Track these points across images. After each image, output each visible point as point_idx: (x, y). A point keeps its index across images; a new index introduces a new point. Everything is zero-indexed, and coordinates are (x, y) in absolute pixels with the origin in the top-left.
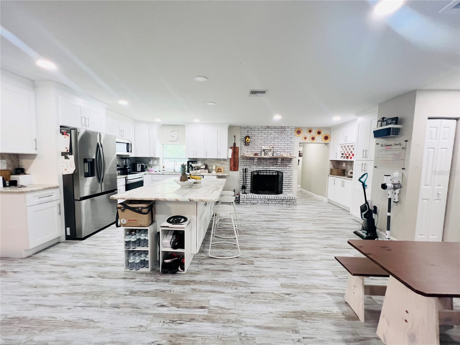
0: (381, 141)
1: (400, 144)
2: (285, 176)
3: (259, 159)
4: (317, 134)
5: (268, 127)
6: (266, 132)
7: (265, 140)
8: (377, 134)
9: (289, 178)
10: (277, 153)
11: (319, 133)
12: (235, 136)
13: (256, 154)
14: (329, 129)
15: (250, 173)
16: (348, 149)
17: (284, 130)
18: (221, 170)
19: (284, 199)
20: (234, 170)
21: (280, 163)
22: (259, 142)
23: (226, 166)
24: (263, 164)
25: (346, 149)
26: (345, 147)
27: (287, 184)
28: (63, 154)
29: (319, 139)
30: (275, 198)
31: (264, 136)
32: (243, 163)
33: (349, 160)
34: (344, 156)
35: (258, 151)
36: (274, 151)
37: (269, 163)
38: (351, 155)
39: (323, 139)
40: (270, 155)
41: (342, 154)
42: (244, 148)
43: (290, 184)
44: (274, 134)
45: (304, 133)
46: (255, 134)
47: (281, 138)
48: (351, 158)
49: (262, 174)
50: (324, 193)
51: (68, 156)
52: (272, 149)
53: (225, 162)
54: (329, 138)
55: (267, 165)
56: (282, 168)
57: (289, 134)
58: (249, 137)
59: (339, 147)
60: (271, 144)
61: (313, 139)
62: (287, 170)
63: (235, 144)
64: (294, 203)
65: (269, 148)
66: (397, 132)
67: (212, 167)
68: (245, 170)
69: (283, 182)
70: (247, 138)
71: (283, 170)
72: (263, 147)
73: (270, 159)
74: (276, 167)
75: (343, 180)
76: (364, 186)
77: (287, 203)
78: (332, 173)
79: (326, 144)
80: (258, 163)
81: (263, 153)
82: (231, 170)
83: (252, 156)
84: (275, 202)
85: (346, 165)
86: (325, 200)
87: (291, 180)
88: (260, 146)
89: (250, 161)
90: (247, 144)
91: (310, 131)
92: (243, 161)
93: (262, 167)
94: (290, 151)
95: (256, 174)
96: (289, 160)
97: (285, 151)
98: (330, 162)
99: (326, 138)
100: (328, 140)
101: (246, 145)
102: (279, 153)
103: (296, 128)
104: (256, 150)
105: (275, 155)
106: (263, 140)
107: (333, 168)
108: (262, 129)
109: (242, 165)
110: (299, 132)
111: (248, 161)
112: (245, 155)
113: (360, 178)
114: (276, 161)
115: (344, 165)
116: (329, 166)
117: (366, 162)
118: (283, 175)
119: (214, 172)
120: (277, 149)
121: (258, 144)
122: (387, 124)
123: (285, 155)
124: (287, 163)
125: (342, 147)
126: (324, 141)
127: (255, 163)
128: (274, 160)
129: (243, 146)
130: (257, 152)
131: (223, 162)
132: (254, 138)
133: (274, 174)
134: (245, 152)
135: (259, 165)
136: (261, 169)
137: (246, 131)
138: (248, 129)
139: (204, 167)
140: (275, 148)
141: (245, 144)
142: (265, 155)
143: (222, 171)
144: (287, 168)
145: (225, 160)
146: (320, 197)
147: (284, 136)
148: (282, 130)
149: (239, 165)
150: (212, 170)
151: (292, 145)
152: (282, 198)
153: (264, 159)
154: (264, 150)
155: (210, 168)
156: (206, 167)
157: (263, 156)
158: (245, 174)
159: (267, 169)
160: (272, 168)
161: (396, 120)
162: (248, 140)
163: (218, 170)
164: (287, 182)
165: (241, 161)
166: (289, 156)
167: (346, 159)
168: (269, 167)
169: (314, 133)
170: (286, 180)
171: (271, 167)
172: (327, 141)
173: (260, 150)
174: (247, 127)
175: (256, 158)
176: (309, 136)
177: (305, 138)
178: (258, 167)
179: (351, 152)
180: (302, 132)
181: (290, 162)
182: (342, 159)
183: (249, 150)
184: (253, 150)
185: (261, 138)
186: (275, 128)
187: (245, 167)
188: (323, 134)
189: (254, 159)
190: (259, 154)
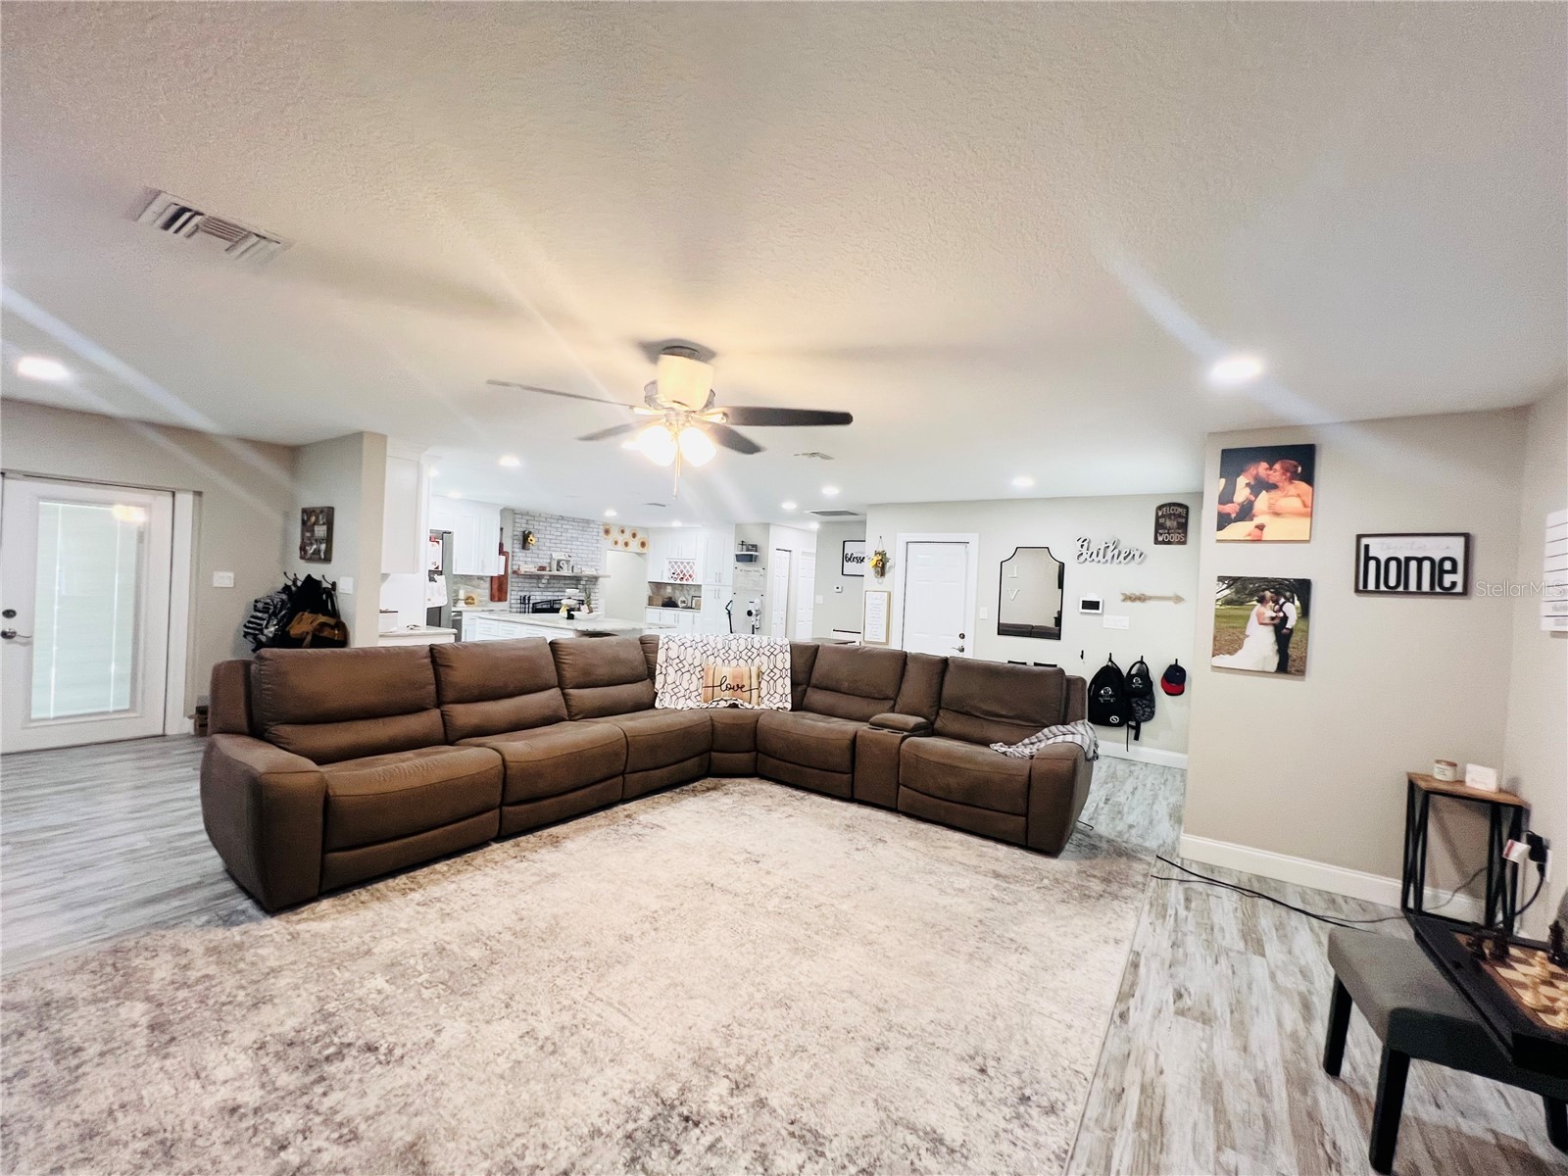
0: (742, 564)
1: (758, 571)
3: (548, 577)
4: (631, 537)
5: (562, 518)
6: (558, 526)
7: (556, 541)
8: (740, 558)
10: (578, 566)
11: (634, 535)
12: (502, 529)
13: (542, 568)
14: (646, 530)
15: (532, 606)
16: (682, 566)
17: (587, 525)
18: (473, 599)
20: (500, 600)
21: (582, 587)
22: (547, 544)
23: (481, 592)
24: (553, 587)
25: (679, 567)
26: (676, 563)
29: (634, 545)
31: (556, 534)
32: (515, 585)
33: (684, 582)
34: (675, 576)
35: (544, 563)
36: (574, 562)
38: (687, 575)
39: (638, 546)
40: (565, 572)
41: (672, 573)
42: (520, 554)
44: (572, 531)
45: (615, 534)
46: (540, 527)
47: (582, 540)
48: (687, 580)
52: (569, 559)
53: (482, 582)
54: (647, 546)
55: (561, 590)
57: (594, 534)
58: (531, 533)
59: (667, 562)
60: (566, 550)
61: (626, 544)
63: (501, 545)
65: (563, 558)
66: (755, 559)
67: (456, 591)
68: (525, 599)
70: (531, 536)
72: (557, 556)
73: (565, 578)
76: (729, 613)
78: (651, 602)
79: (640, 554)
80: (545, 586)
81: (555, 566)
82: (492, 599)
83: (534, 570)
85: (673, 589)
88: (549, 553)
89: (530, 581)
90: (525, 545)
91: (623, 532)
92: (516, 580)
93: (552, 594)
94: (596, 564)
97: (590, 563)
98: (647, 585)
99: (643, 544)
100: (645, 548)
101: (524, 548)
102: (580, 566)
103: (603, 525)
104: (542, 560)
105: (575, 570)
106: (554, 541)
107: (652, 595)
108: (552, 521)
109: (518, 590)
110: (607, 532)
111: (526, 580)
112: (522, 569)
113: (727, 606)
114: (577, 582)
115: (669, 589)
116: (646, 592)
119: (462, 605)
120: (576, 559)
121: (544, 548)
122: (748, 550)
123: (590, 571)
124: (591, 586)
125: (670, 562)
126: (640, 550)
127: (540, 586)
128: (575, 580)
129: (518, 550)
130: (544, 565)
131: (477, 582)
134: (520, 563)
135: (546, 588)
137: (524, 521)
138: (528, 518)
140: (573, 559)
141: (522, 546)
142: (558, 570)
143: (476, 601)
145: (480, 578)
147: (587, 537)
148: (583, 524)
149: (510, 588)
150: (458, 600)
151: (599, 553)
153: (555, 578)
154: (558, 561)
157: (555, 573)
158: (525, 608)
161: (755, 547)
162: (531, 540)
163: (468, 599)
165: (513, 580)
166: (595, 573)
167: (678, 582)
169: (627, 535)
172: (644, 550)
173: (549, 561)
174: (525, 514)
175: (544, 575)
176: (621, 539)
177: (616, 543)
178: (545, 593)
179: (688, 571)
180: (612, 532)
181: (595, 585)
182: (672, 581)
183: (529, 559)
184: (537, 560)
185: (550, 537)
186: (574, 520)
187: (523, 594)
188: (640, 537)
189: (539, 577)
190: (548, 569)
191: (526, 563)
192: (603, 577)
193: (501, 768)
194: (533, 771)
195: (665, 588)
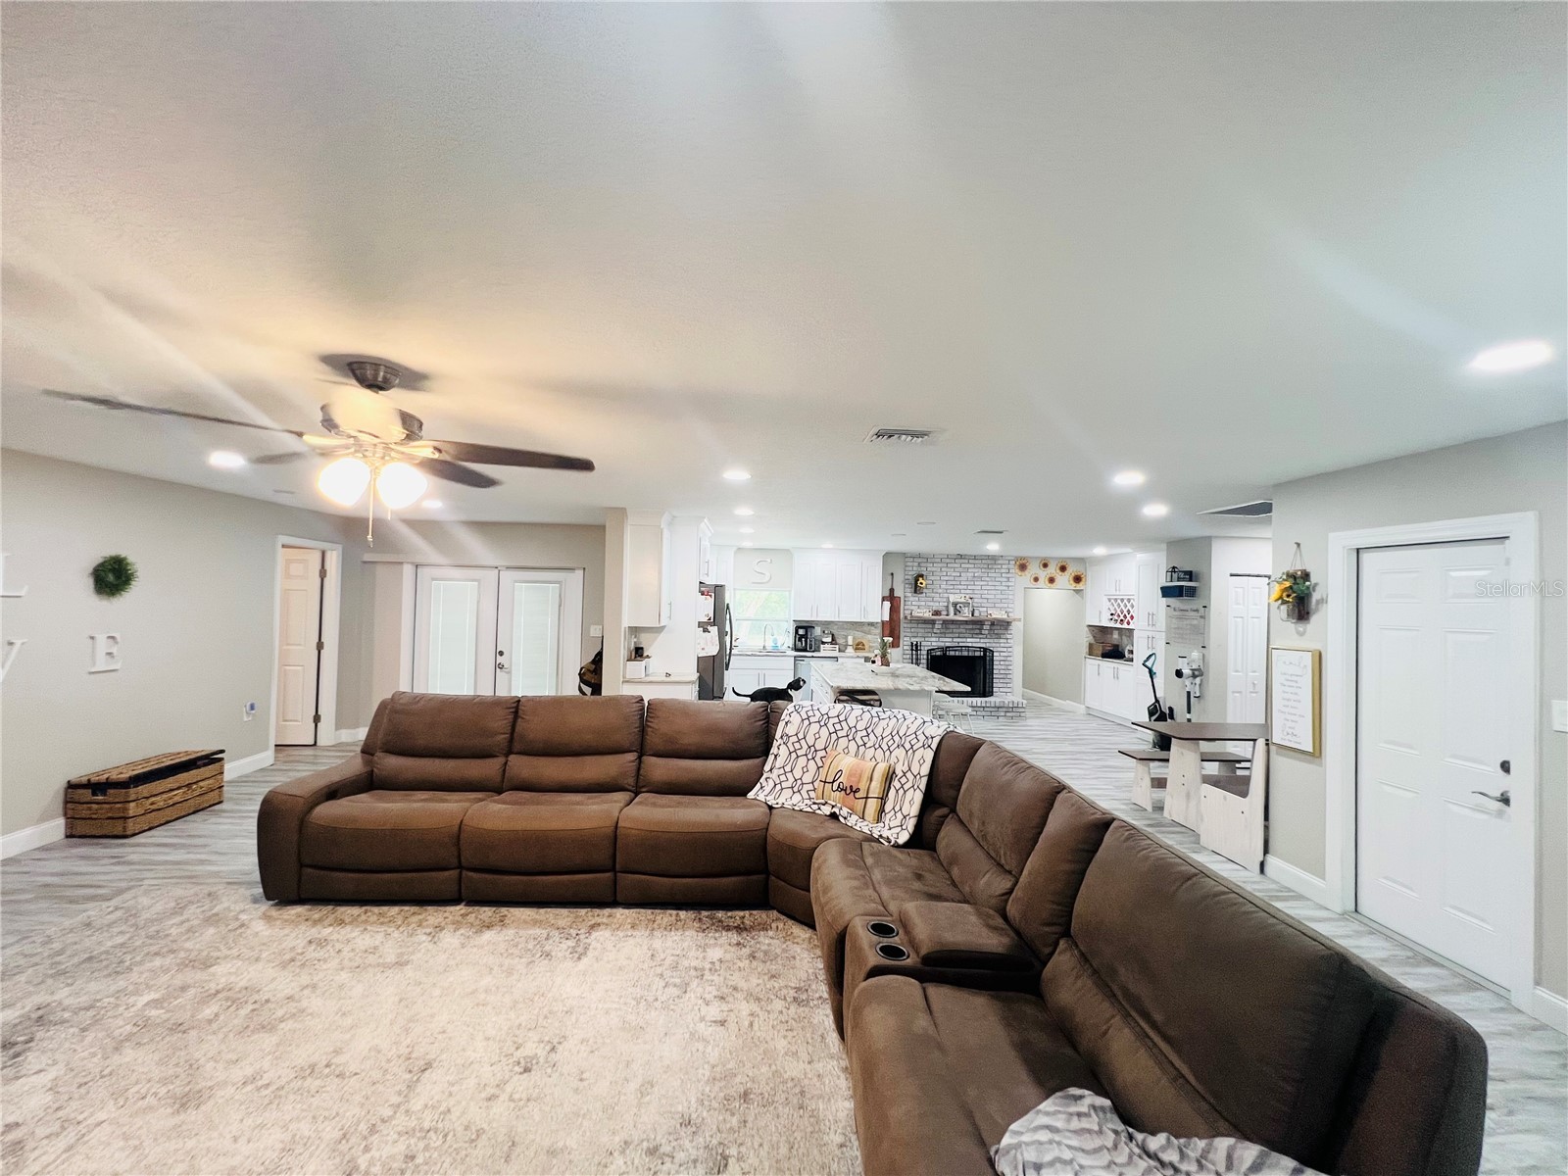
0: (1172, 601)
1: (1197, 611)
2: (997, 658)
3: (945, 622)
4: (1058, 571)
5: (961, 556)
6: (956, 565)
7: (954, 583)
8: (1167, 592)
9: (1007, 663)
10: (981, 609)
11: (1063, 569)
12: (892, 574)
13: (937, 613)
14: (1081, 560)
15: (925, 652)
16: (1122, 605)
17: (993, 562)
18: (863, 645)
19: (1002, 705)
20: (892, 646)
21: (987, 632)
22: (943, 587)
23: (874, 639)
24: (952, 633)
25: (1119, 606)
26: (1116, 600)
27: (1002, 676)
28: (700, 624)
29: (1064, 580)
30: (984, 705)
31: (954, 574)
32: (909, 630)
33: (1125, 626)
34: (1115, 617)
35: (940, 605)
36: (975, 605)
37: (964, 631)
38: (1128, 616)
39: (1072, 582)
40: (966, 615)
41: (1112, 614)
42: (911, 599)
43: (1009, 676)
44: (974, 570)
45: (1034, 569)
46: (934, 569)
47: (988, 579)
48: (1128, 623)
49: (952, 653)
50: (1076, 694)
51: (709, 628)
52: (970, 601)
53: (873, 628)
54: (1083, 580)
55: (961, 635)
56: (991, 641)
57: (1003, 571)
58: (922, 576)
59: (1105, 599)
60: (968, 591)
61: (1052, 580)
62: (1002, 645)
63: (892, 590)
64: (1022, 714)
65: (963, 600)
66: (1192, 592)
67: (846, 637)
68: (916, 645)
69: (995, 672)
70: (921, 579)
71: (994, 645)
72: (952, 599)
73: (967, 622)
74: (978, 640)
75: (1116, 665)
76: (1151, 674)
77: (1008, 714)
78: (1091, 652)
79: (1077, 591)
80: (942, 631)
81: (952, 610)
83: (928, 615)
84: (984, 713)
85: (1120, 635)
86: (1081, 709)
87: (1010, 667)
88: (946, 595)
89: (924, 626)
90: (917, 589)
91: (1045, 566)
92: (909, 625)
93: (951, 640)
94: (1006, 605)
95: (938, 653)
96: (1005, 625)
97: (997, 605)
98: (1087, 629)
99: (1077, 579)
100: (1081, 584)
101: (915, 592)
102: (985, 609)
103: (1017, 559)
104: (937, 604)
105: (976, 614)
106: (951, 583)
107: (1093, 641)
108: (948, 561)
109: (908, 634)
110: (1023, 567)
111: (920, 626)
112: (915, 614)
113: (1145, 661)
114: (978, 627)
115: (1116, 635)
116: (1086, 638)
117: (1154, 634)
118: (993, 656)
119: (850, 650)
120: (980, 601)
121: (940, 591)
122: (1179, 579)
123: (997, 615)
124: (1000, 632)
125: (1110, 600)
126: (1073, 585)
127: (935, 631)
128: (977, 625)
129: (909, 595)
130: (940, 609)
131: (866, 628)
132: (932, 578)
133: (977, 654)
134: (913, 608)
135: (943, 634)
136: (948, 644)
137: (916, 564)
138: (920, 560)
139: (829, 639)
140: (976, 600)
141: (913, 590)
142: (955, 614)
143: (866, 647)
144: (1002, 641)
145: (871, 624)
146: (1068, 704)
147: (994, 575)
148: (989, 562)
149: (902, 634)
150: (847, 645)
151: (1011, 593)
152: (997, 705)
153: (953, 622)
154: (955, 605)
155: (840, 641)
156: (834, 641)
157: (952, 616)
158: (917, 655)
159: (961, 644)
160: (971, 642)
161: (1190, 575)
162: (921, 583)
163: (858, 645)
164: (1002, 672)
165: (905, 625)
166: (1005, 617)
167: (1118, 625)
168: (964, 640)
169: (1052, 570)
170: (1000, 667)
171: (968, 640)
172: (1080, 586)
173: (946, 604)
174: (917, 556)
175: (939, 620)
176: (1043, 575)
177: (1036, 579)
178: (941, 639)
179: (1129, 612)
180: (1029, 567)
181: (1006, 629)
182: (1112, 624)
183: (923, 603)
184: (932, 604)
185: (946, 578)
186: (975, 558)
187: (914, 640)
188: (1072, 571)
189: (933, 622)
190: (944, 613)
191: (917, 607)
192: (1014, 620)
193: (456, 828)
194: (489, 841)
195: (1112, 634)
